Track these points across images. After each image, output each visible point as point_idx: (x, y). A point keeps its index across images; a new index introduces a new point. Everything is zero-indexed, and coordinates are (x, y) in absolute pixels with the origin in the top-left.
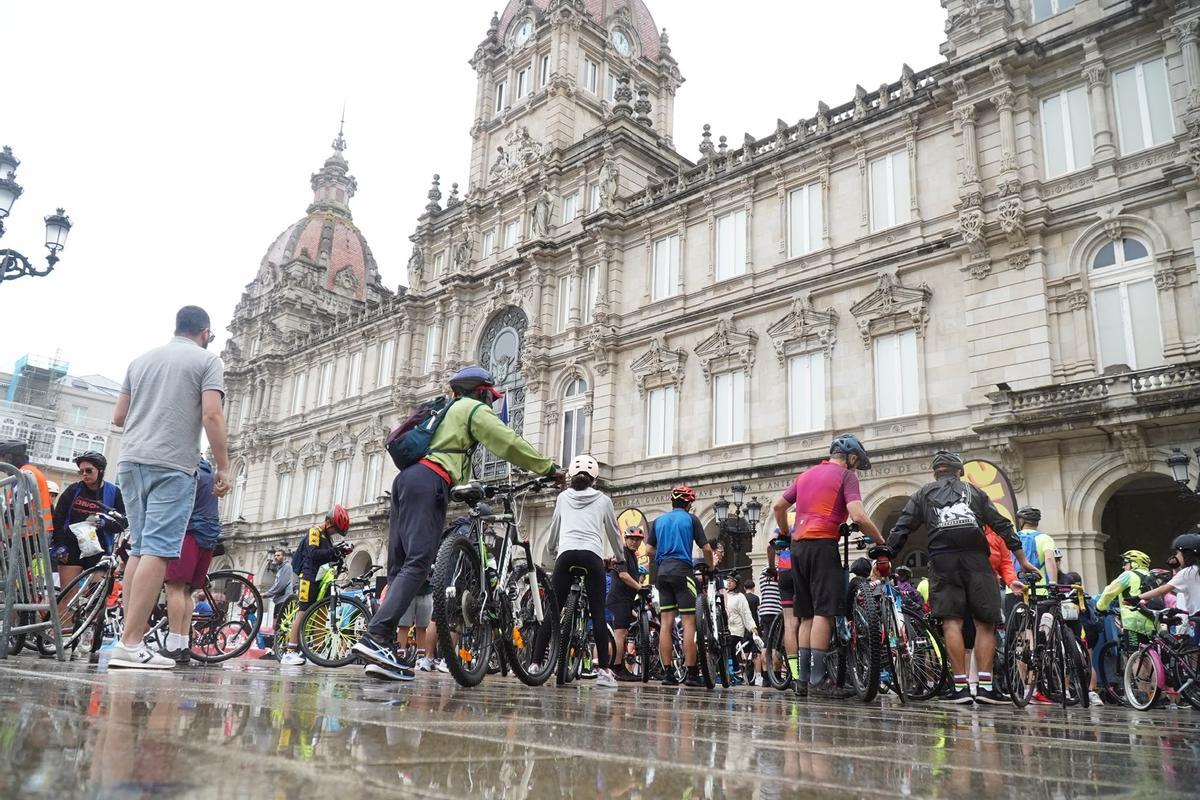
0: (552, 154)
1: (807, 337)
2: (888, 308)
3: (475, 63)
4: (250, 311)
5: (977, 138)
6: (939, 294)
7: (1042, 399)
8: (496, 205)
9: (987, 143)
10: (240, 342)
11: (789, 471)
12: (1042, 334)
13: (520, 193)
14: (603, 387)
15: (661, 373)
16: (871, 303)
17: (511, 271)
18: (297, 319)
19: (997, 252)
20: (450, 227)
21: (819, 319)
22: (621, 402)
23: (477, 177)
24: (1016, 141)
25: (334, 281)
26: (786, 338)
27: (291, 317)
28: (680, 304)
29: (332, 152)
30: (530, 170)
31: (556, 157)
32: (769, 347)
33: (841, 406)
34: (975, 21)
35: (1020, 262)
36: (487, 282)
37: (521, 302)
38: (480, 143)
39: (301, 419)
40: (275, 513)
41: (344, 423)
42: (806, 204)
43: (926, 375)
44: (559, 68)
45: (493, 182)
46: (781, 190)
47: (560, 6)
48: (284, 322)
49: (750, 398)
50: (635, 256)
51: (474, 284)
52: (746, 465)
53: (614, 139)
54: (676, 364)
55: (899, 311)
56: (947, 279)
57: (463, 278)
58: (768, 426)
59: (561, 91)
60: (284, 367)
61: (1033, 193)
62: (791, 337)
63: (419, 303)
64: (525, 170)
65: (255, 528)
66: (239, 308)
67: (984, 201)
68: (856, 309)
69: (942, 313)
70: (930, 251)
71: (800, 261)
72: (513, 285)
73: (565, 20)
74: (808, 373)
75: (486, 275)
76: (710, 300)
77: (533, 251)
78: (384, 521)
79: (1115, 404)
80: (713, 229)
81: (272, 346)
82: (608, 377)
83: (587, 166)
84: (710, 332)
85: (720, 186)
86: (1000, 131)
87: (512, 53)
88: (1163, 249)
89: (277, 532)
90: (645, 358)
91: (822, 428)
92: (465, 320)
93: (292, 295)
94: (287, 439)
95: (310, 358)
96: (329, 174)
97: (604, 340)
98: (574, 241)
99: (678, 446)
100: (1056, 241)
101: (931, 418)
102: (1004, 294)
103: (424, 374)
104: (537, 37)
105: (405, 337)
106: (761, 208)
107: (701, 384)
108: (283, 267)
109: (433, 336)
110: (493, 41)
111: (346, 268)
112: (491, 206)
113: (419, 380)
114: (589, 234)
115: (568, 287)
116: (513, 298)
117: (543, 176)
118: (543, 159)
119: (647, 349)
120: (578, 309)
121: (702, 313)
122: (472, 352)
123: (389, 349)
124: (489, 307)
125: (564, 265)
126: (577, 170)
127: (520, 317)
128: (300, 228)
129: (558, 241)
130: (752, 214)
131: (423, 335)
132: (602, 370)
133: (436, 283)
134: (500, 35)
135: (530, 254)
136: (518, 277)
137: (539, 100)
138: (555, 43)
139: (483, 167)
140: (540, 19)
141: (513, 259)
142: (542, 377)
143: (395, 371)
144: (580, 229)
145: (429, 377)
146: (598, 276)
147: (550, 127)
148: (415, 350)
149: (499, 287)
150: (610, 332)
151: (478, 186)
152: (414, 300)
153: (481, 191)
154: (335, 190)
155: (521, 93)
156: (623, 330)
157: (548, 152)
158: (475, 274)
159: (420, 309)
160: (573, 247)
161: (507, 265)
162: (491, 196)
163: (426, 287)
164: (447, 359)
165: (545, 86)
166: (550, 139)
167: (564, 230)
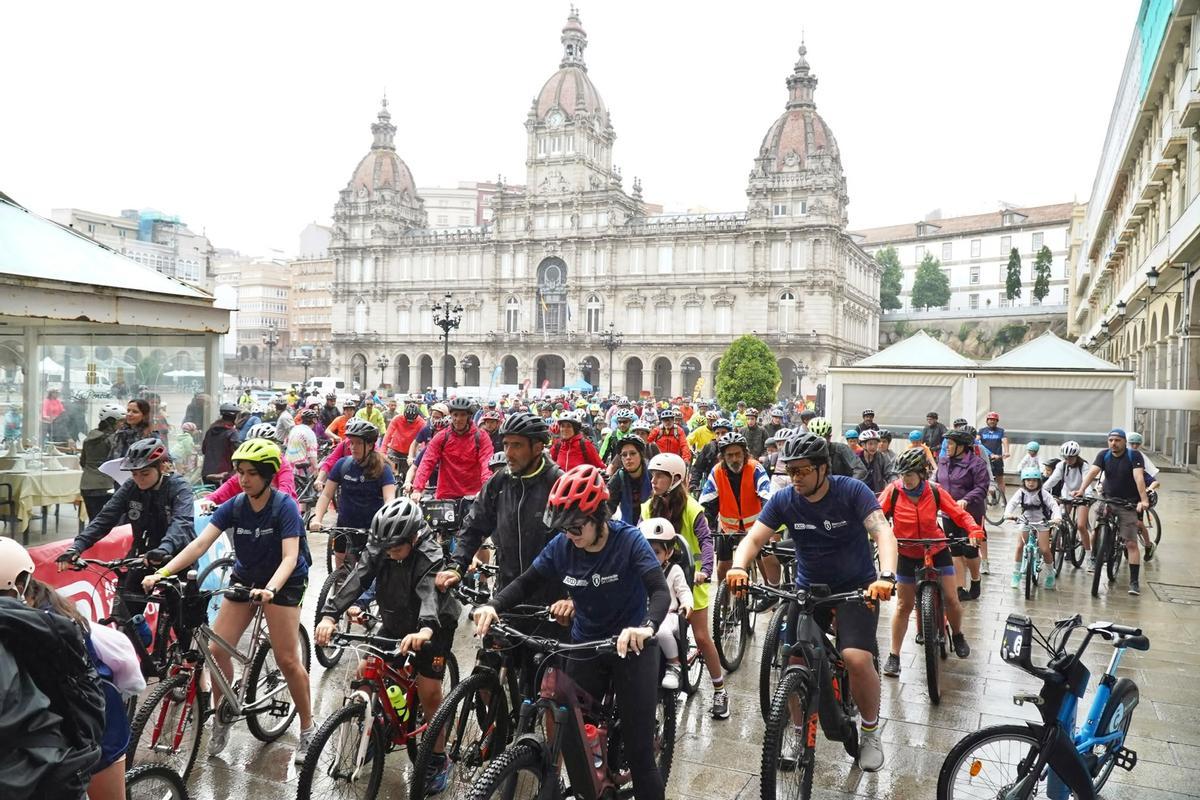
0: (578, 193)
1: (695, 302)
2: (722, 299)
3: (525, 124)
4: (350, 210)
5: (754, 251)
6: (738, 297)
8: (545, 206)
9: (757, 253)
10: (345, 228)
12: (766, 317)
13: (560, 205)
14: (609, 303)
15: (635, 303)
16: (717, 295)
17: (558, 243)
19: (756, 289)
20: (515, 209)
21: (699, 297)
22: (617, 310)
23: (532, 187)
24: (765, 256)
28: (643, 278)
29: (382, 107)
30: (564, 195)
31: (580, 194)
32: (680, 303)
33: (704, 326)
34: (758, 213)
35: (762, 295)
36: (544, 243)
37: (564, 257)
38: (532, 170)
39: (411, 283)
40: (398, 330)
42: (695, 252)
43: (732, 321)
44: (580, 150)
45: (542, 193)
46: (687, 246)
47: (581, 119)
48: (386, 225)
49: (672, 318)
50: (622, 251)
52: (671, 341)
53: (613, 200)
54: (642, 301)
55: (726, 300)
56: (741, 293)
57: (531, 240)
58: (678, 329)
59: (582, 161)
60: (389, 251)
61: (768, 274)
62: (688, 301)
63: (500, 243)
64: (561, 193)
65: (384, 337)
66: (337, 206)
67: (755, 273)
68: (712, 297)
69: (739, 303)
70: (736, 283)
71: (693, 274)
72: (559, 249)
73: (583, 126)
74: (693, 314)
75: (543, 240)
76: (657, 280)
78: (492, 344)
79: (782, 341)
80: (658, 250)
81: (382, 239)
82: (612, 300)
83: (597, 205)
84: (657, 291)
86: (761, 251)
87: (549, 128)
88: (797, 300)
89: (404, 340)
90: (630, 296)
91: (697, 333)
92: (530, 258)
94: (403, 293)
95: (413, 251)
96: (380, 123)
97: (611, 286)
98: (593, 238)
99: (643, 331)
100: (772, 289)
101: (733, 335)
102: (756, 303)
103: (503, 277)
104: (565, 126)
105: (489, 257)
106: (678, 249)
107: (653, 310)
108: (376, 190)
109: (506, 258)
110: (537, 116)
111: (406, 189)
112: (541, 205)
113: (500, 280)
114: (602, 239)
115: (587, 255)
116: (559, 254)
117: (575, 204)
118: (573, 193)
119: (630, 293)
120: (595, 268)
121: (653, 284)
122: (534, 274)
123: (475, 259)
124: (544, 255)
125: (586, 246)
126: (592, 205)
127: (561, 263)
128: (379, 164)
129: (585, 236)
130: (674, 251)
131: (500, 257)
132: (609, 297)
133: (506, 234)
134: (539, 112)
135: (572, 240)
136: (561, 245)
137: (568, 161)
138: (577, 135)
139: (535, 183)
140: (568, 119)
141: (559, 237)
142: (578, 294)
143: (482, 272)
144: (596, 234)
145: (508, 280)
146: (603, 255)
147: (577, 178)
148: (498, 266)
149: (551, 247)
150: (614, 283)
151: (533, 193)
152: (498, 241)
153: (535, 196)
154: (388, 137)
155: (554, 150)
156: (620, 283)
157: (576, 190)
158: (536, 238)
159: (500, 246)
160: (593, 241)
161: (556, 239)
162: (540, 200)
163: (502, 234)
164: (520, 274)
165: (570, 153)
166: (576, 185)
167: (586, 231)
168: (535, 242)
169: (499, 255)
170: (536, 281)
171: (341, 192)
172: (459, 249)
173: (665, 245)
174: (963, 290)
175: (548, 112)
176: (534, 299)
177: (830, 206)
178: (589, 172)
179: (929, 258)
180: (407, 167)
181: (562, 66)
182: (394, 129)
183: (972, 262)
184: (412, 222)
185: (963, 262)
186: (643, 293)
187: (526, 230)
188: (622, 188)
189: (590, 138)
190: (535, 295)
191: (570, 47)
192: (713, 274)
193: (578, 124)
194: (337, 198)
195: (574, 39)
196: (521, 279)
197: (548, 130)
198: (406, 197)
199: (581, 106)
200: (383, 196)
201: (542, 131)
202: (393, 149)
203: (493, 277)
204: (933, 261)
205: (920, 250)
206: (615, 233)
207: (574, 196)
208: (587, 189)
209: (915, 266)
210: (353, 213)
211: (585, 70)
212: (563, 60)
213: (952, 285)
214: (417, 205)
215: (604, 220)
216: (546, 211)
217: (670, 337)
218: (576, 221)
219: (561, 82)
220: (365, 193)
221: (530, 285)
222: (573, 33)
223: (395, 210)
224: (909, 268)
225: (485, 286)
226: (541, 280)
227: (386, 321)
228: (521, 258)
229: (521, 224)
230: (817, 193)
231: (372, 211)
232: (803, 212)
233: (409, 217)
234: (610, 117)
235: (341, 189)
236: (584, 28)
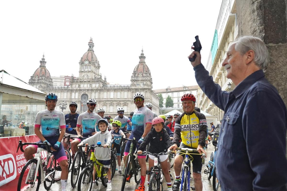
1: (119, 105)
2: (125, 104)
3: (79, 63)
4: (33, 81)
9: (133, 94)
13: (87, 82)
17: (86, 90)
20: (76, 82)
22: (100, 106)
28: (107, 99)
29: (43, 57)
30: (88, 79)
32: (115, 105)
36: (83, 90)
38: (80, 73)
42: (119, 93)
43: (127, 109)
44: (92, 69)
49: (113, 108)
50: (102, 93)
52: (113, 114)
53: (100, 81)
56: (129, 103)
59: (92, 72)
66: (30, 80)
68: (123, 104)
69: (129, 105)
70: (128, 101)
71: (118, 98)
72: (86, 92)
75: (82, 90)
76: (110, 100)
82: (99, 104)
90: (103, 103)
92: (79, 94)
96: (42, 61)
101: (127, 113)
102: (133, 105)
103: (72, 98)
104: (89, 64)
105: (69, 94)
106: (115, 93)
107: (109, 106)
108: (40, 76)
109: (73, 94)
110: (82, 61)
111: (48, 77)
112: (82, 82)
113: (72, 99)
114: (97, 90)
115: (93, 94)
116: (86, 93)
117: (91, 81)
118: (90, 79)
119: (104, 102)
120: (95, 97)
121: (109, 100)
122: (80, 97)
123: (65, 94)
124: (83, 93)
125: (93, 91)
126: (95, 82)
127: (87, 95)
128: (41, 70)
129: (93, 89)
130: (114, 93)
131: (72, 93)
132: (98, 103)
133: (74, 88)
134: (83, 60)
135: (90, 90)
136: (87, 91)
137: (89, 72)
138: (92, 66)
139: (81, 76)
140: (89, 62)
141: (87, 89)
143: (67, 97)
144: (95, 89)
145: (73, 99)
146: (97, 94)
147: (91, 76)
148: (71, 95)
149: (84, 91)
150: (100, 100)
152: (71, 90)
153: (81, 79)
154: (44, 64)
155: (86, 69)
156: (101, 100)
157: (91, 78)
158: (81, 89)
159: (72, 91)
160: (95, 90)
161: (86, 89)
162: (82, 80)
163: (72, 88)
164: (77, 97)
165: (90, 70)
166: (91, 77)
167: (93, 88)
168: (81, 90)
169: (71, 93)
170: (80, 99)
171: (31, 77)
172: (61, 91)
173: (112, 92)
174: (176, 103)
175: (85, 60)
176: (80, 104)
177: (149, 84)
178: (94, 74)
179: (169, 96)
180: (48, 71)
181: (88, 50)
182: (46, 62)
183: (178, 97)
184: (49, 85)
185: (176, 97)
186: (106, 102)
187: (79, 87)
188: (102, 78)
189: (95, 67)
190: (80, 102)
191: (90, 46)
192: (123, 98)
193: (92, 63)
194: (30, 78)
195: (91, 45)
196: (77, 99)
197: (84, 65)
198: (48, 78)
199: (92, 60)
200: (42, 78)
201: (83, 65)
202: (45, 67)
203: (70, 98)
204: (170, 97)
205: (167, 95)
206: (100, 89)
207: (90, 80)
208: (94, 78)
209: (166, 98)
210: (34, 82)
211: (94, 52)
212: (89, 49)
213: (174, 102)
214: (51, 80)
215: (97, 85)
216: (83, 83)
217: (113, 113)
218: (91, 85)
219: (88, 54)
220: (37, 77)
221: (79, 100)
222: (91, 43)
223: (45, 82)
224: (165, 98)
225: (68, 100)
226: (82, 99)
228: (77, 94)
229: (77, 86)
230: (146, 81)
231: (39, 81)
232: (143, 85)
233: (48, 83)
234: (99, 63)
235: (31, 76)
236: (93, 42)
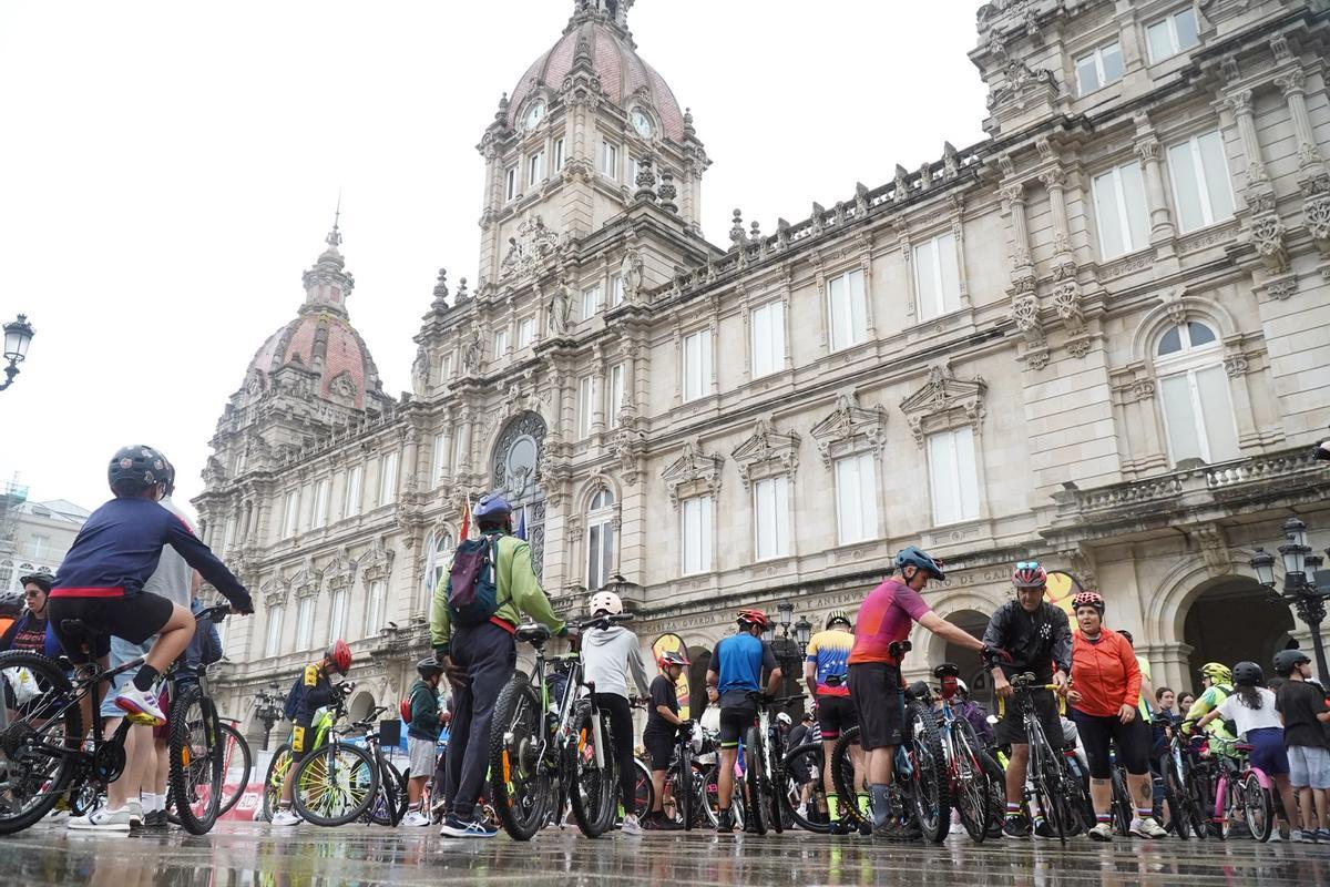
0: (570, 244)
1: (855, 438)
2: (940, 404)
3: (483, 148)
4: (235, 424)
5: (1027, 219)
6: (994, 387)
7: (1111, 498)
8: (508, 301)
9: (1038, 223)
10: (223, 459)
11: (841, 586)
12: (1106, 428)
13: (535, 287)
14: (631, 498)
15: (695, 481)
16: (922, 398)
17: (527, 373)
18: (288, 432)
19: (1056, 340)
20: (458, 327)
21: (866, 417)
22: (652, 514)
23: (488, 271)
24: (1068, 221)
25: (329, 389)
26: (832, 438)
27: (281, 430)
28: (714, 404)
29: (327, 247)
30: (545, 263)
31: (573, 247)
32: (813, 449)
33: (894, 511)
34: (1018, 96)
35: (1080, 350)
36: (500, 385)
37: (539, 406)
38: (490, 234)
39: (293, 543)
40: (264, 651)
41: (342, 547)
42: (848, 293)
43: (985, 475)
44: (574, 153)
45: (505, 276)
46: (820, 278)
47: (575, 87)
48: (274, 436)
49: (794, 506)
50: (663, 354)
51: (485, 389)
52: (793, 581)
53: (637, 228)
54: (712, 471)
55: (952, 406)
56: (1002, 370)
57: (473, 382)
58: (816, 537)
59: (577, 176)
60: (273, 485)
61: (1090, 275)
62: (837, 438)
63: (424, 410)
64: (540, 262)
65: (240, 669)
66: (222, 421)
67: (1038, 285)
68: (906, 405)
69: (1000, 406)
70: (983, 340)
71: (843, 355)
72: (529, 389)
73: (580, 100)
74: (857, 476)
75: (499, 378)
76: (747, 400)
77: (551, 350)
78: (389, 656)
79: (1190, 501)
80: (747, 322)
81: (260, 463)
82: (638, 487)
83: (608, 257)
84: (748, 435)
85: (754, 276)
86: (1051, 212)
87: (524, 137)
88: (1231, 332)
89: (267, 672)
90: (678, 465)
91: (875, 537)
92: (477, 427)
93: (282, 405)
94: (278, 567)
95: (303, 474)
96: (322, 270)
97: (632, 447)
98: (595, 338)
99: (717, 561)
100: (1117, 327)
101: (993, 522)
102: (1064, 385)
103: (431, 488)
104: (551, 119)
105: (409, 450)
106: (799, 296)
107: (740, 492)
108: (271, 374)
109: (437, 444)
110: (502, 124)
112: (503, 302)
113: (424, 496)
115: (587, 386)
116: (530, 402)
117: (564, 274)
118: (558, 251)
119: (679, 455)
120: (604, 415)
121: (738, 414)
122: (485, 465)
123: (390, 462)
124: (503, 415)
125: (585, 365)
126: (598, 261)
127: (534, 421)
129: (579, 338)
130: (789, 305)
131: (429, 445)
132: (632, 480)
133: (438, 388)
134: (508, 114)
135: (547, 353)
136: (532, 375)
137: (554, 187)
139: (494, 260)
140: (554, 100)
141: (528, 358)
142: (563, 489)
144: (601, 326)
145: (438, 492)
146: (618, 375)
147: (569, 217)
148: (422, 464)
149: (514, 391)
150: (641, 438)
151: (488, 280)
152: (420, 407)
153: (491, 288)
155: (534, 180)
156: (653, 434)
157: (564, 244)
158: (489, 374)
159: (426, 418)
160: (594, 345)
161: (524, 364)
162: (501, 291)
163: (433, 393)
166: (566, 228)
167: (584, 327)
168: (483, 387)
169: (425, 439)
170: (489, 480)
175: (520, 109)
182: (351, 281)
186: (711, 448)
187: (468, 364)
192: (906, 332)
193: (569, 99)
194: (224, 407)
197: (522, 143)
201: (511, 149)
202: (346, 316)
206: (645, 308)
207: (562, 257)
210: (238, 428)
216: (511, 309)
217: (793, 567)
226: (500, 476)
227: (250, 635)
